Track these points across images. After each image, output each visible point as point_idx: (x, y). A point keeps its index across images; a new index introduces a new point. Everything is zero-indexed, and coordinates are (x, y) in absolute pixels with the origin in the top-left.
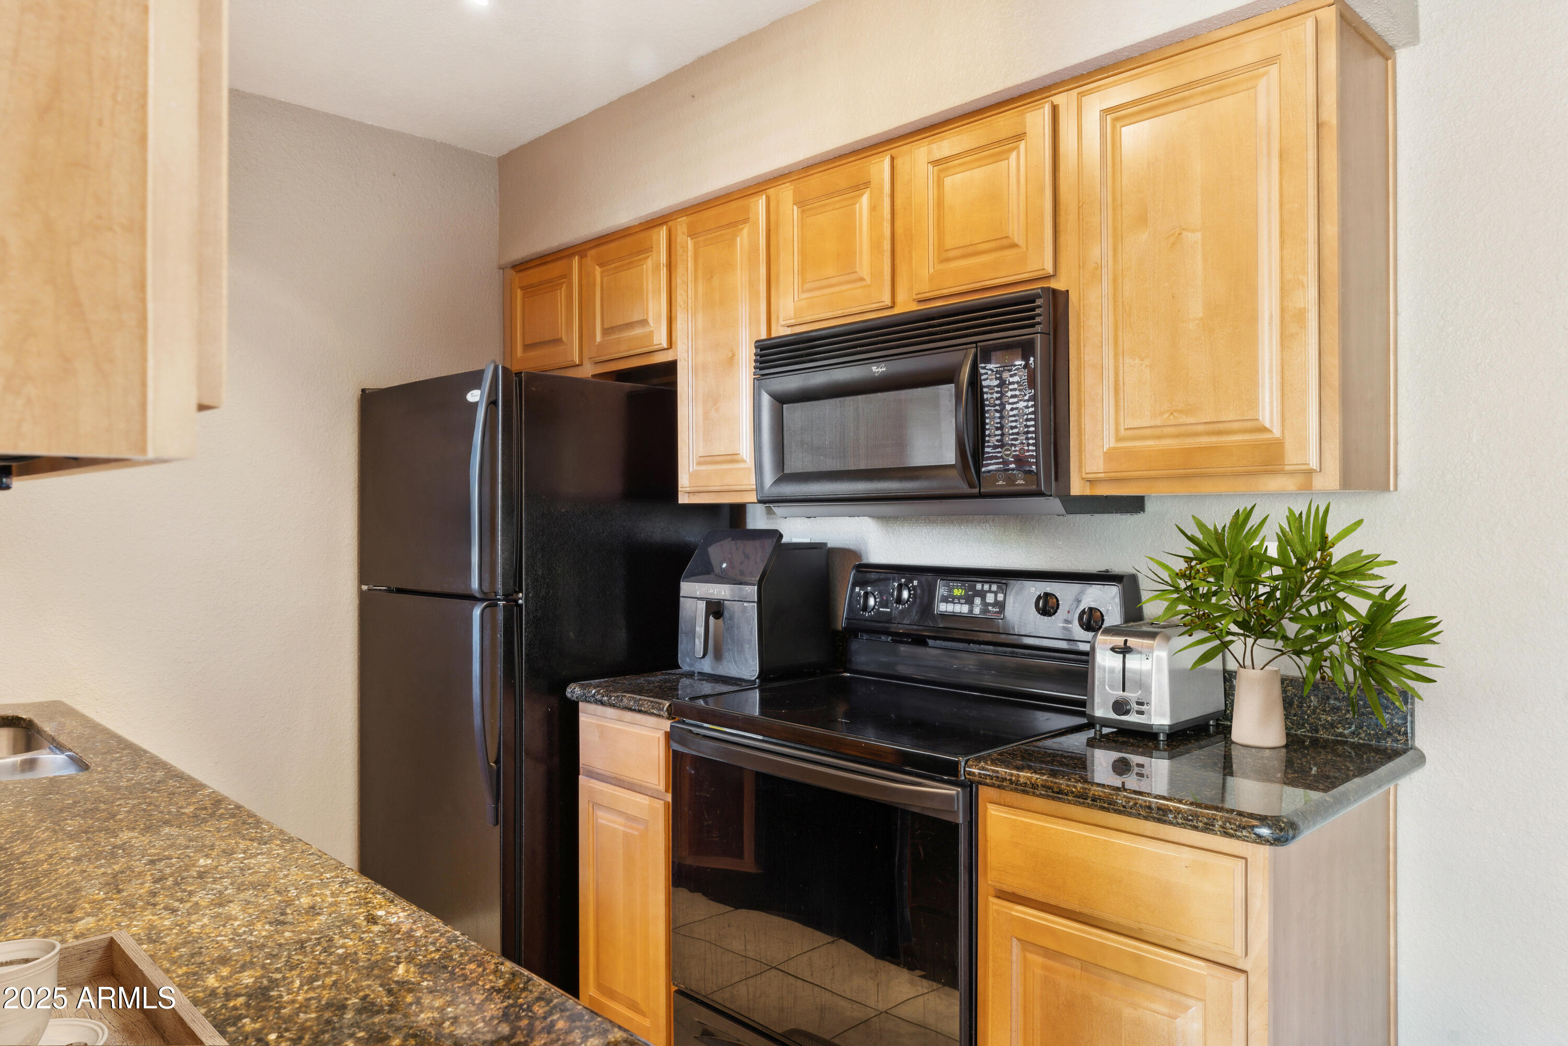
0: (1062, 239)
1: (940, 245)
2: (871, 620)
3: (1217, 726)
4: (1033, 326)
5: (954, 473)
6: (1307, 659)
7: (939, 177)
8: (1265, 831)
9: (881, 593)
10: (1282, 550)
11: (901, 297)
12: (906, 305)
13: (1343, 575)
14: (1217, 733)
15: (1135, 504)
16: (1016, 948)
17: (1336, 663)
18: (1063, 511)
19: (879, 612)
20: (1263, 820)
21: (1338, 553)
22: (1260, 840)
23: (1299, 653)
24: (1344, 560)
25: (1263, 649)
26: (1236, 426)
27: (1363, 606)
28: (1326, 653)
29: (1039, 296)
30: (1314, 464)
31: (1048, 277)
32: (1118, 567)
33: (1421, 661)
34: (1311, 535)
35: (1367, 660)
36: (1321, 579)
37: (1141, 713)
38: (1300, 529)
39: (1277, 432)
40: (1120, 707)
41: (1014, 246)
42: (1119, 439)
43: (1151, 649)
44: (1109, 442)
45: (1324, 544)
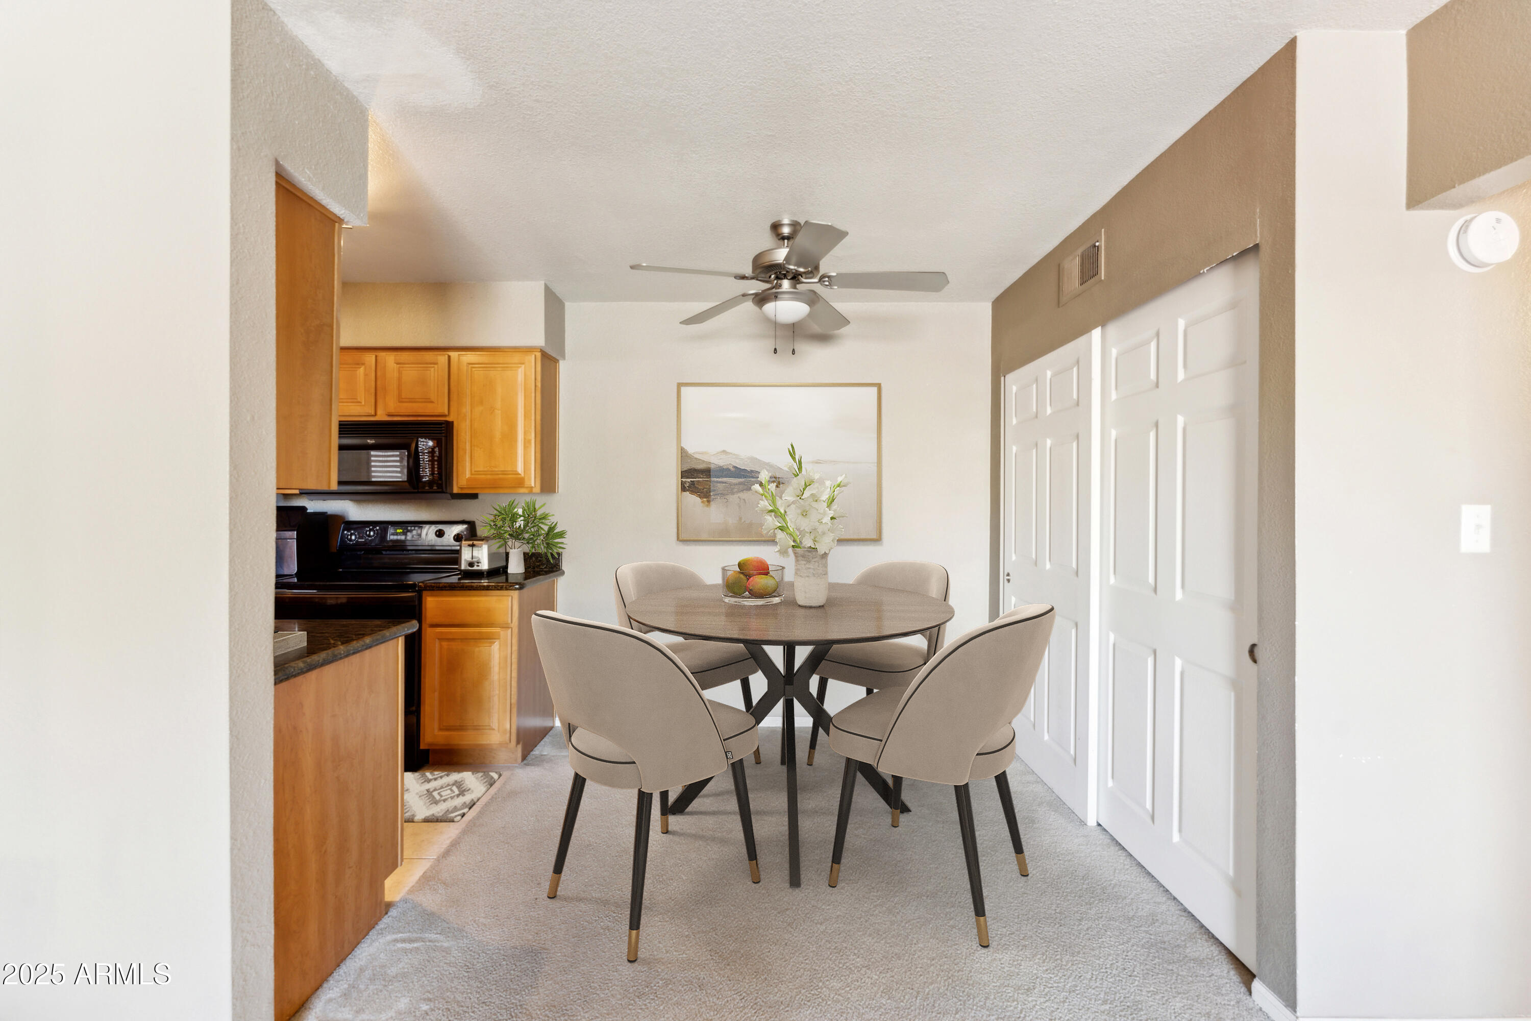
0: (452, 403)
1: (399, 395)
2: (353, 545)
3: (503, 570)
4: (441, 433)
5: (407, 484)
6: (531, 545)
7: (399, 371)
8: (517, 586)
9: (358, 534)
10: (523, 512)
11: (380, 412)
12: (381, 416)
13: (540, 519)
14: (503, 573)
15: (474, 496)
16: (437, 642)
17: (538, 545)
18: (450, 498)
19: (357, 541)
20: (517, 584)
21: (539, 513)
22: (516, 589)
23: (528, 543)
24: (540, 515)
25: (517, 544)
26: (511, 472)
27: (546, 528)
28: (536, 543)
29: (444, 424)
30: (533, 485)
31: (445, 416)
32: (468, 518)
33: (562, 543)
34: (532, 508)
35: (548, 544)
36: (534, 520)
37: (478, 566)
38: (528, 506)
39: (523, 475)
40: (471, 564)
41: (432, 402)
42: (472, 474)
43: (482, 545)
44: (468, 475)
45: (535, 510)
